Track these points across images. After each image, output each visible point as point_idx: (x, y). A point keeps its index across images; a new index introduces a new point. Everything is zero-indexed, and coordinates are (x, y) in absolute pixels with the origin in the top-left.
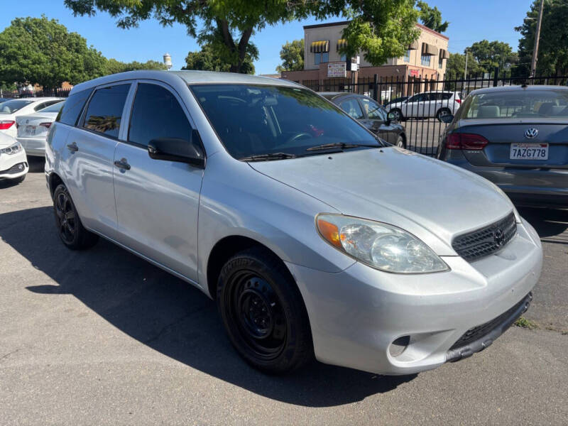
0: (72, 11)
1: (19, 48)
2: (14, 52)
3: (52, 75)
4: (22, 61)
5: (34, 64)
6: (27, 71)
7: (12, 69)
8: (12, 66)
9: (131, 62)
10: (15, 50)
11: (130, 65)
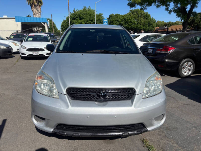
0: (130, 7)
1: (129, 19)
2: (128, 21)
3: (137, 28)
4: (130, 24)
5: (133, 24)
6: (130, 27)
7: (126, 26)
8: (127, 25)
9: (168, 22)
10: (128, 20)
11: (167, 23)
